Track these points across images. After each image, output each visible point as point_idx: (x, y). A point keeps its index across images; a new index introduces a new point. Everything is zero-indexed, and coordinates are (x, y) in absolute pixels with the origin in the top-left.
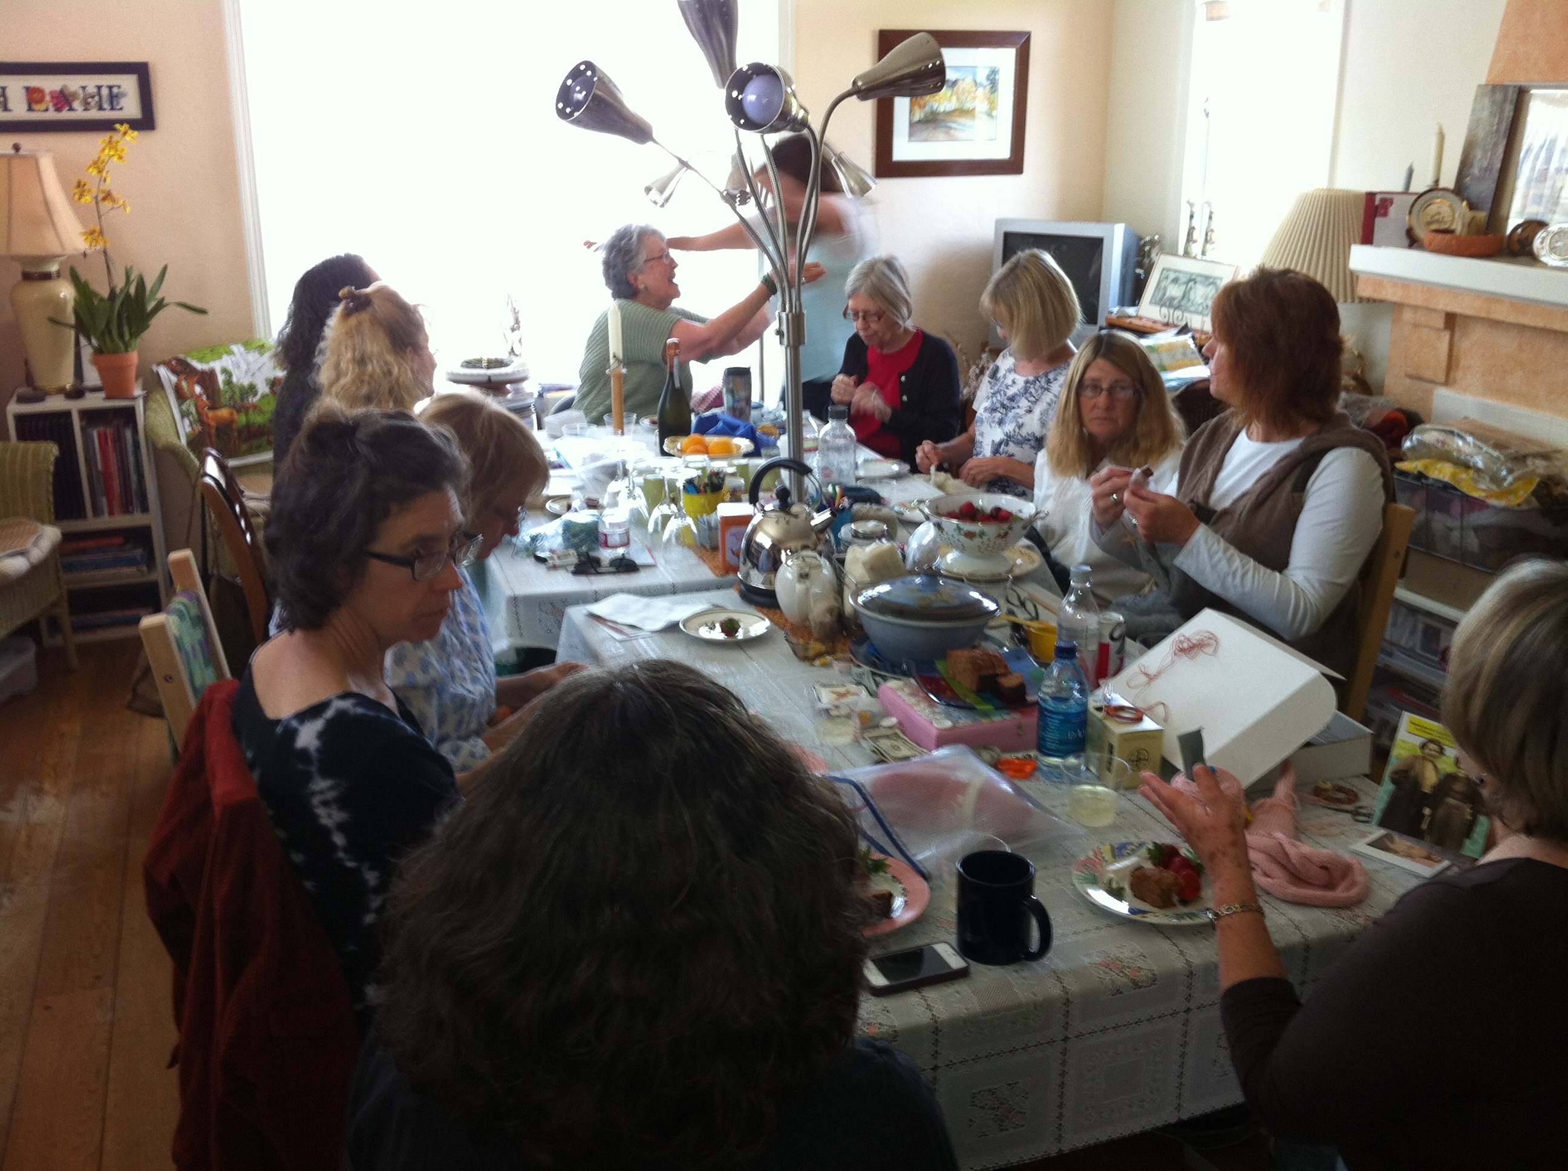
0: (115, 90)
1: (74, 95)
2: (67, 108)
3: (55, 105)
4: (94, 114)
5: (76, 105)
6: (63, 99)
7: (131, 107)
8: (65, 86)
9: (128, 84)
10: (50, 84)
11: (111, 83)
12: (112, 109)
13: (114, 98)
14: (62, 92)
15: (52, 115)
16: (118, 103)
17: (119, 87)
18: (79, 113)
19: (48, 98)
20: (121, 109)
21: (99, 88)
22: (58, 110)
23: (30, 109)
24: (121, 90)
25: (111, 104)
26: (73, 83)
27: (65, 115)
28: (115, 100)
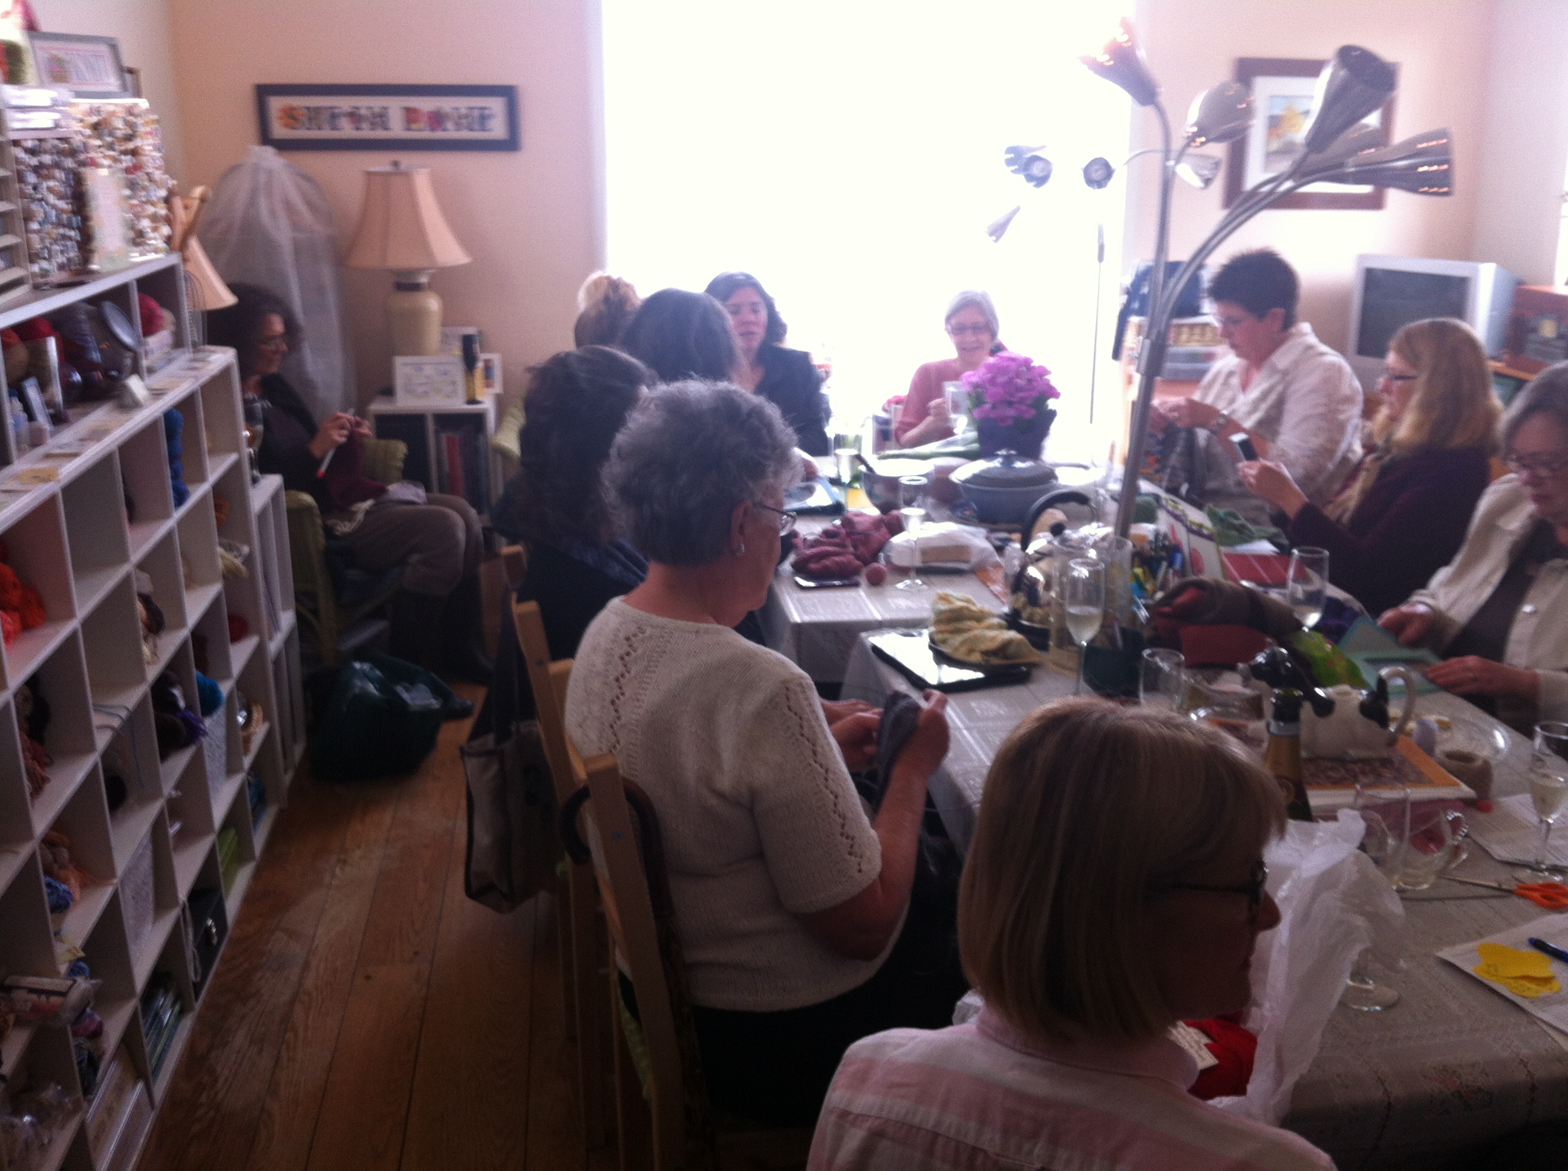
0: (485, 112)
1: (447, 116)
2: (441, 128)
3: (430, 125)
4: (465, 134)
5: (450, 125)
6: (437, 119)
7: (497, 129)
8: (439, 107)
9: (496, 105)
10: (426, 104)
11: (481, 105)
12: (482, 129)
13: (483, 119)
14: (436, 112)
15: (427, 135)
16: (487, 124)
17: (488, 108)
18: (451, 133)
19: (424, 118)
20: (490, 130)
21: (471, 109)
22: (433, 129)
23: (408, 128)
24: (491, 111)
25: (481, 126)
26: (446, 104)
27: (439, 135)
28: (485, 121)
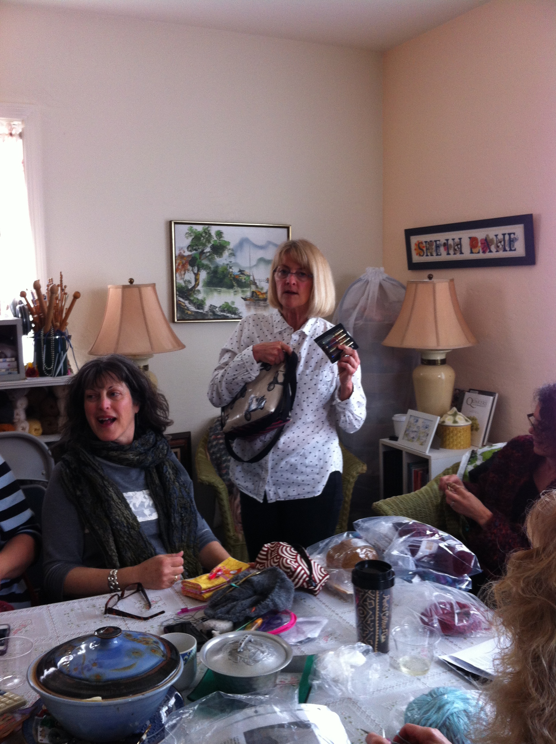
0: (512, 236)
1: (492, 240)
2: (488, 251)
3: (483, 249)
4: (501, 254)
5: (493, 248)
6: (486, 244)
7: (520, 249)
8: (487, 235)
9: (518, 230)
10: (480, 234)
11: (510, 232)
12: (511, 250)
13: (512, 241)
14: (486, 239)
15: (481, 256)
16: (513, 246)
17: (514, 234)
18: (494, 254)
19: (480, 244)
20: (515, 250)
21: (504, 235)
22: (484, 252)
23: (472, 252)
24: (515, 236)
25: (510, 247)
26: (492, 232)
27: (488, 255)
28: (512, 243)
